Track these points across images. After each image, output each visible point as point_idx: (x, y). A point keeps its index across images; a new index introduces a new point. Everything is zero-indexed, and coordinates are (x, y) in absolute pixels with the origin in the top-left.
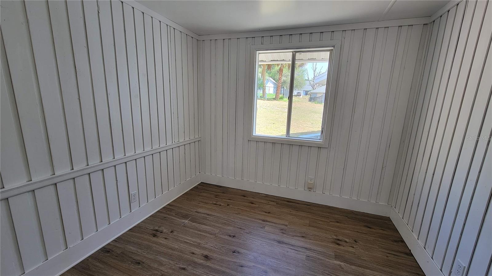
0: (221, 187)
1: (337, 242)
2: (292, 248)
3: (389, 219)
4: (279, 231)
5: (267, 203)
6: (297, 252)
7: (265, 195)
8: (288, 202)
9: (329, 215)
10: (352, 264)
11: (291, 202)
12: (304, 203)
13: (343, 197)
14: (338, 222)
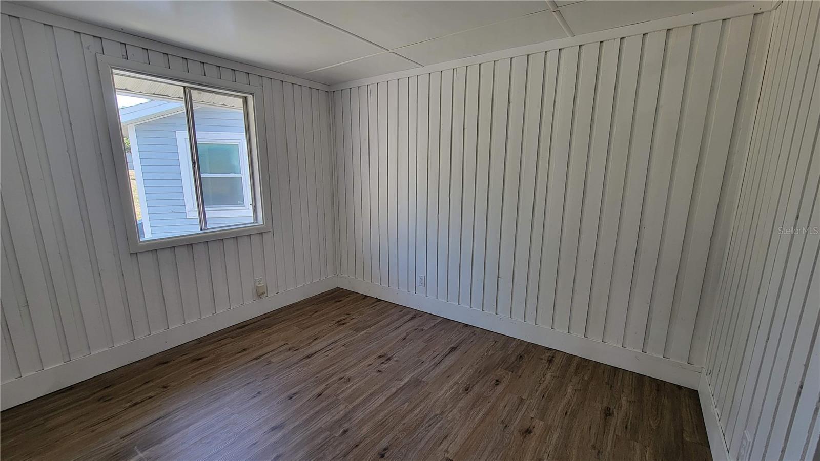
0: (71, 388)
1: (340, 323)
2: (324, 351)
3: (338, 289)
4: (290, 352)
5: (219, 345)
6: (332, 350)
7: (196, 342)
8: (241, 328)
9: (299, 312)
10: (370, 327)
11: (245, 326)
12: (260, 318)
13: (298, 287)
14: (316, 312)
